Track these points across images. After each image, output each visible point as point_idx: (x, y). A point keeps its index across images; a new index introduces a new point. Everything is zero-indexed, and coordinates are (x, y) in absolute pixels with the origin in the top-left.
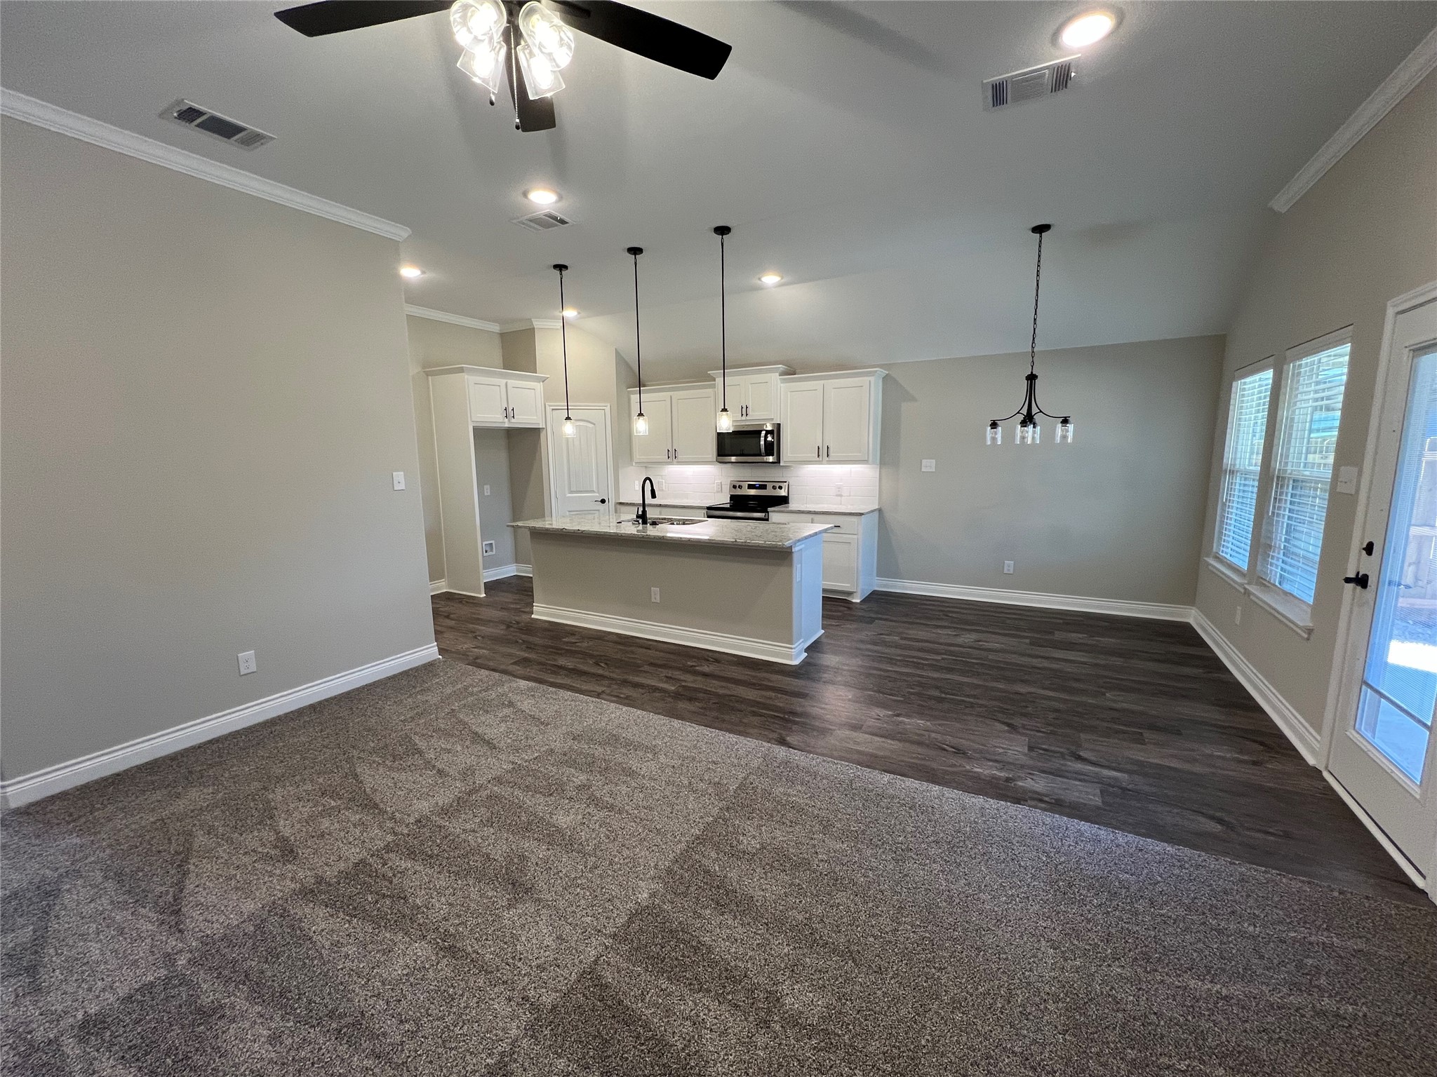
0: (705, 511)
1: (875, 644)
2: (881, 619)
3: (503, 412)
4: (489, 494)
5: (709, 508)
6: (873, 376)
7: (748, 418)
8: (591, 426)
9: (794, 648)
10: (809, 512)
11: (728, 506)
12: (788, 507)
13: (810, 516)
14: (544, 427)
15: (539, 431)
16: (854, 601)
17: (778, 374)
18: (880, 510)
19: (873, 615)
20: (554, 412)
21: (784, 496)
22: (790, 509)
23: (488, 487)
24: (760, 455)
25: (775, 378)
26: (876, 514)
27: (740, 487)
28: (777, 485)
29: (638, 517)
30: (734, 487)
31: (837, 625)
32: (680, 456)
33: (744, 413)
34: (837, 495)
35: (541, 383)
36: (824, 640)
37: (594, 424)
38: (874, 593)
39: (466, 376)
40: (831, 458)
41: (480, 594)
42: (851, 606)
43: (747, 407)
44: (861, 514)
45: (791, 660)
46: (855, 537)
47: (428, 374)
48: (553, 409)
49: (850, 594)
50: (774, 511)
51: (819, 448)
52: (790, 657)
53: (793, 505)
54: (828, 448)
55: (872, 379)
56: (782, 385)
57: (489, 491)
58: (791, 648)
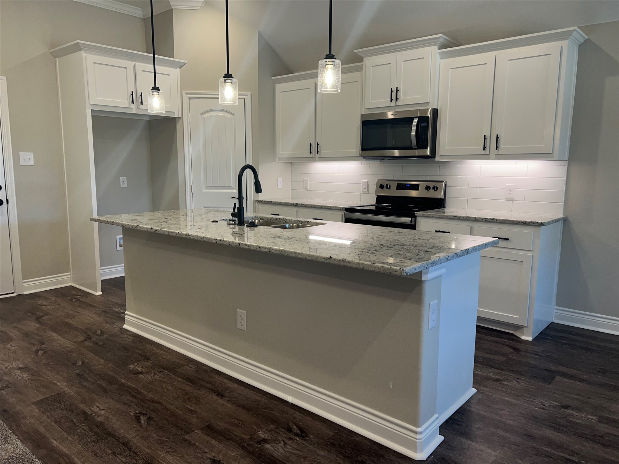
0: (343, 213)
1: (556, 426)
2: (564, 375)
3: (130, 97)
4: (125, 186)
5: (348, 210)
6: (567, 39)
7: (399, 103)
8: (229, 116)
9: (421, 433)
10: (468, 219)
11: (374, 208)
12: (444, 212)
13: (468, 224)
14: (180, 116)
15: (177, 120)
16: (524, 338)
17: (436, 47)
18: (565, 220)
19: (553, 367)
20: (191, 100)
21: (441, 199)
22: (446, 214)
23: (125, 178)
24: (411, 148)
25: (433, 51)
26: (560, 225)
27: (388, 187)
28: (431, 185)
29: (233, 215)
30: (382, 186)
31: (497, 380)
32: (323, 152)
33: (394, 97)
34: (507, 199)
35: (178, 69)
36: (475, 408)
37: (233, 115)
38: (552, 327)
39: (84, 54)
40: (501, 151)
41: (96, 291)
42: (519, 346)
43: (397, 90)
44: (539, 224)
45: (415, 451)
46: (530, 254)
47: (55, 55)
48: (190, 98)
49: (518, 327)
50: (423, 216)
51: (485, 138)
52: (413, 446)
53: (451, 210)
54: (497, 138)
55: (565, 43)
56: (442, 61)
57: (125, 183)
58: (416, 433)
